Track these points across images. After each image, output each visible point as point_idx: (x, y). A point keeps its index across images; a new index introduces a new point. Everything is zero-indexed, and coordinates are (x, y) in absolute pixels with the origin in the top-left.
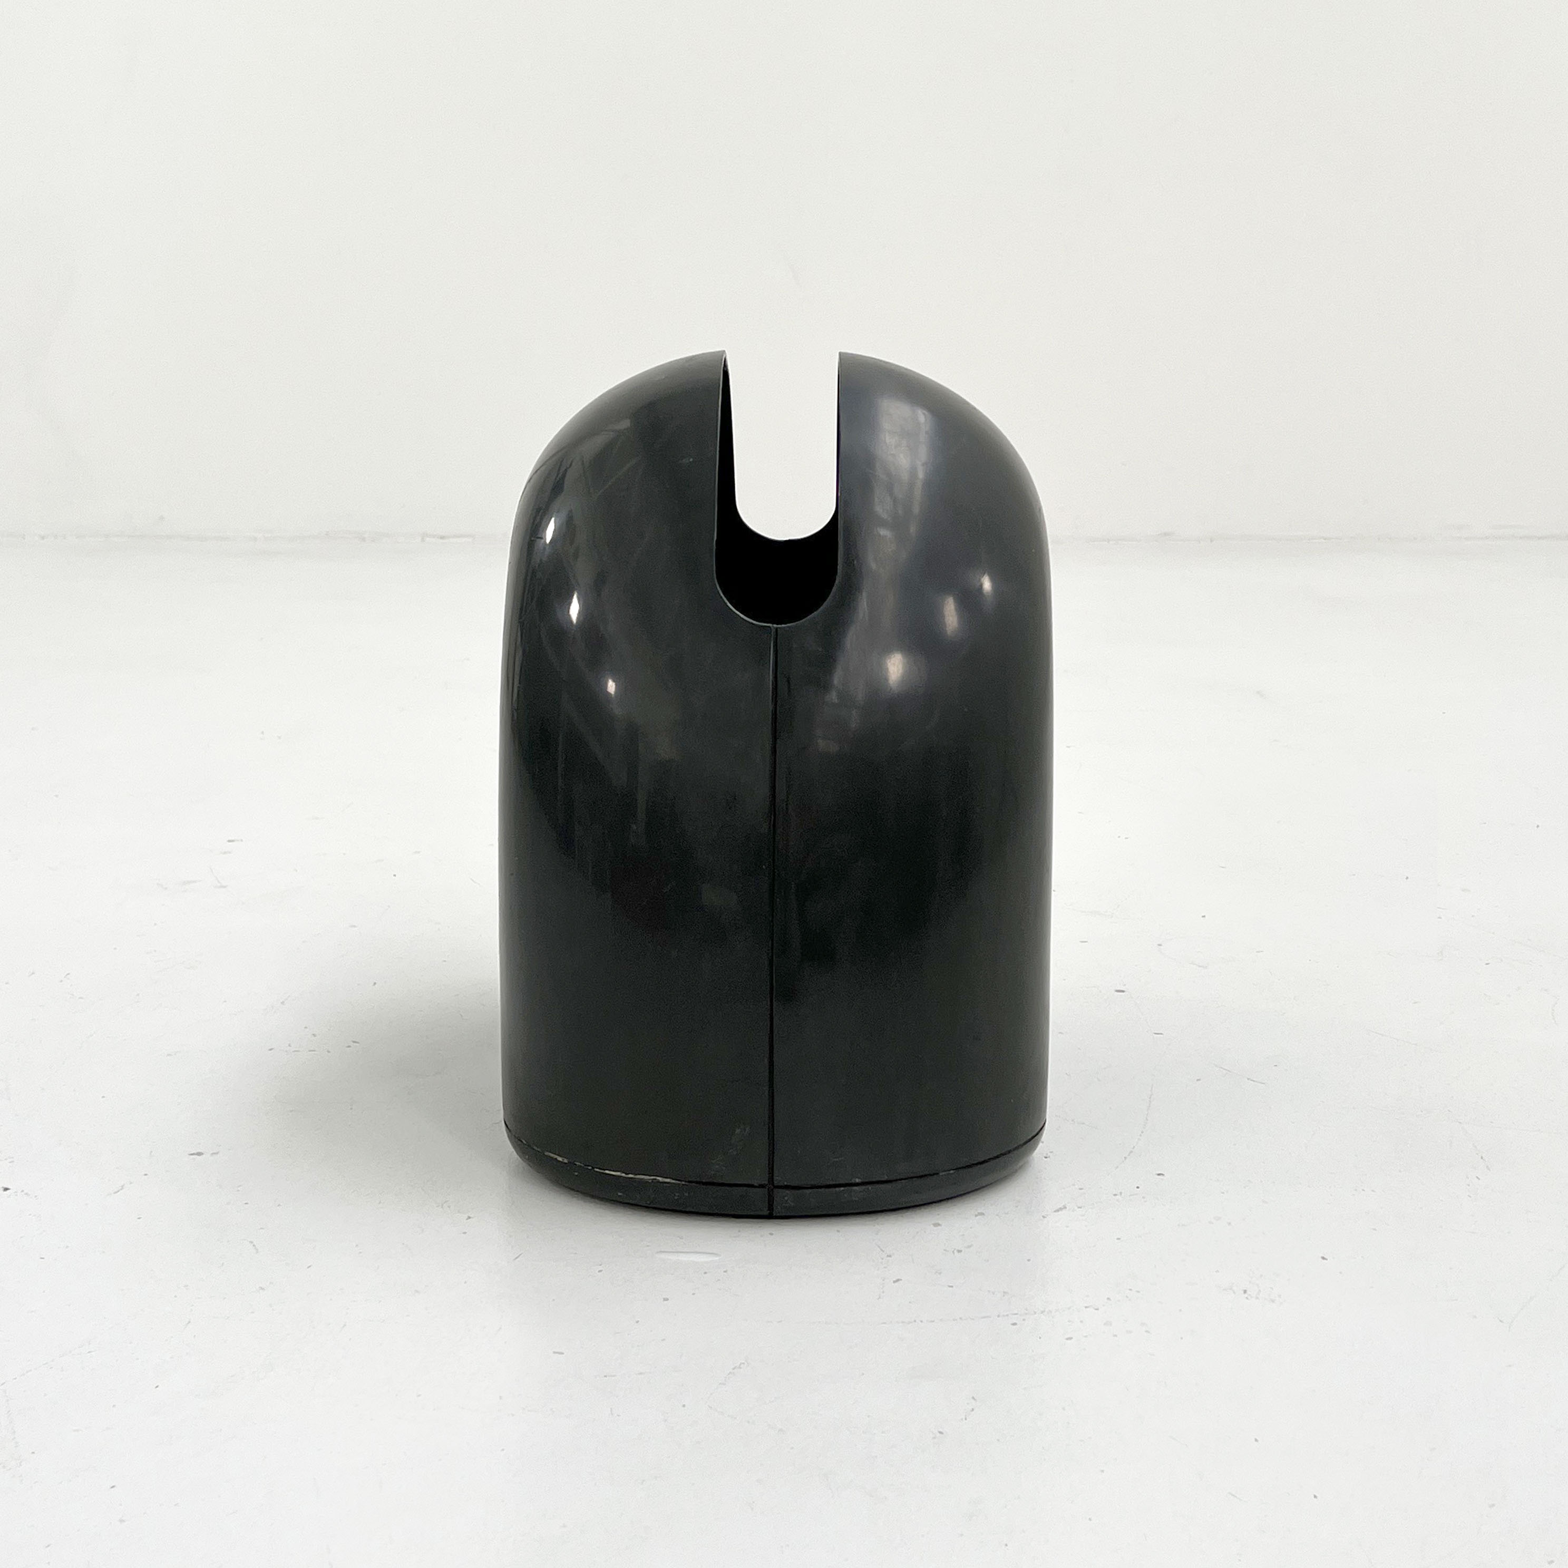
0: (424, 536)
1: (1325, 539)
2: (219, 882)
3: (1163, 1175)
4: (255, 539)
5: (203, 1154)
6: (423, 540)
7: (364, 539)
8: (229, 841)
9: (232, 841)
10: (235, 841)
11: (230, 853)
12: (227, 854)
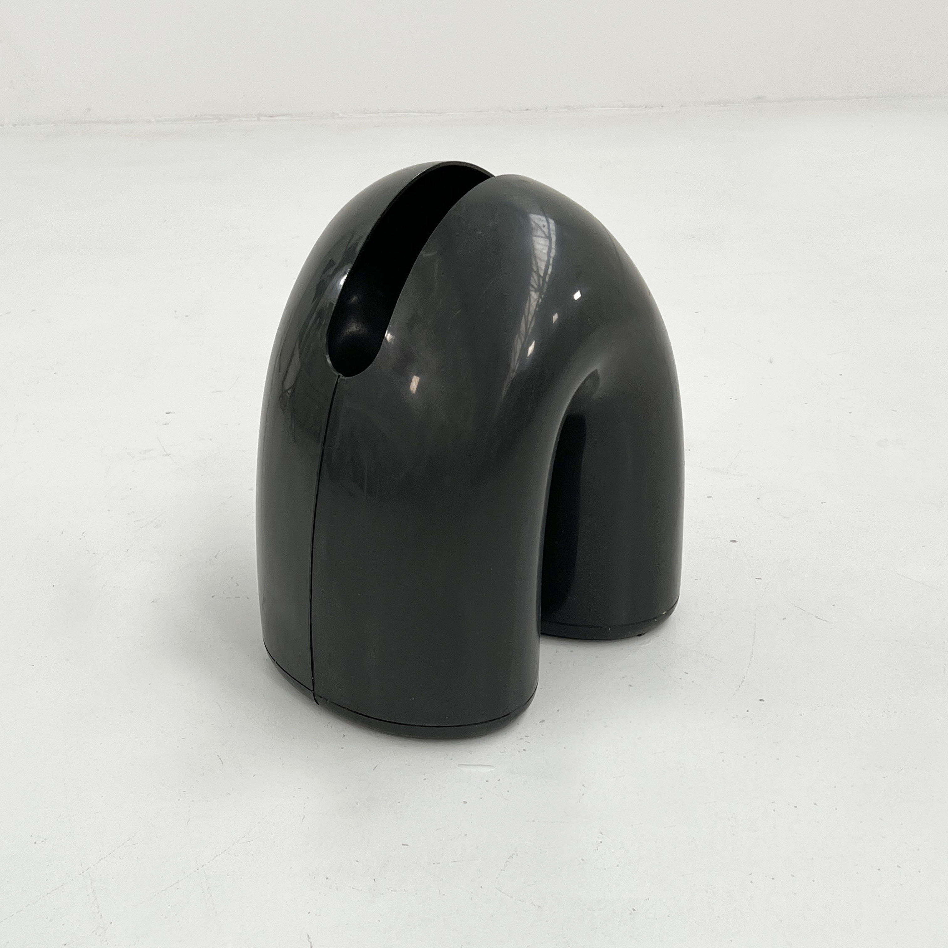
0: (259, 115)
2: (165, 450)
3: (763, 700)
7: (220, 120)
8: (167, 413)
9: (169, 413)
10: (170, 413)
11: (168, 424)
12: (167, 425)
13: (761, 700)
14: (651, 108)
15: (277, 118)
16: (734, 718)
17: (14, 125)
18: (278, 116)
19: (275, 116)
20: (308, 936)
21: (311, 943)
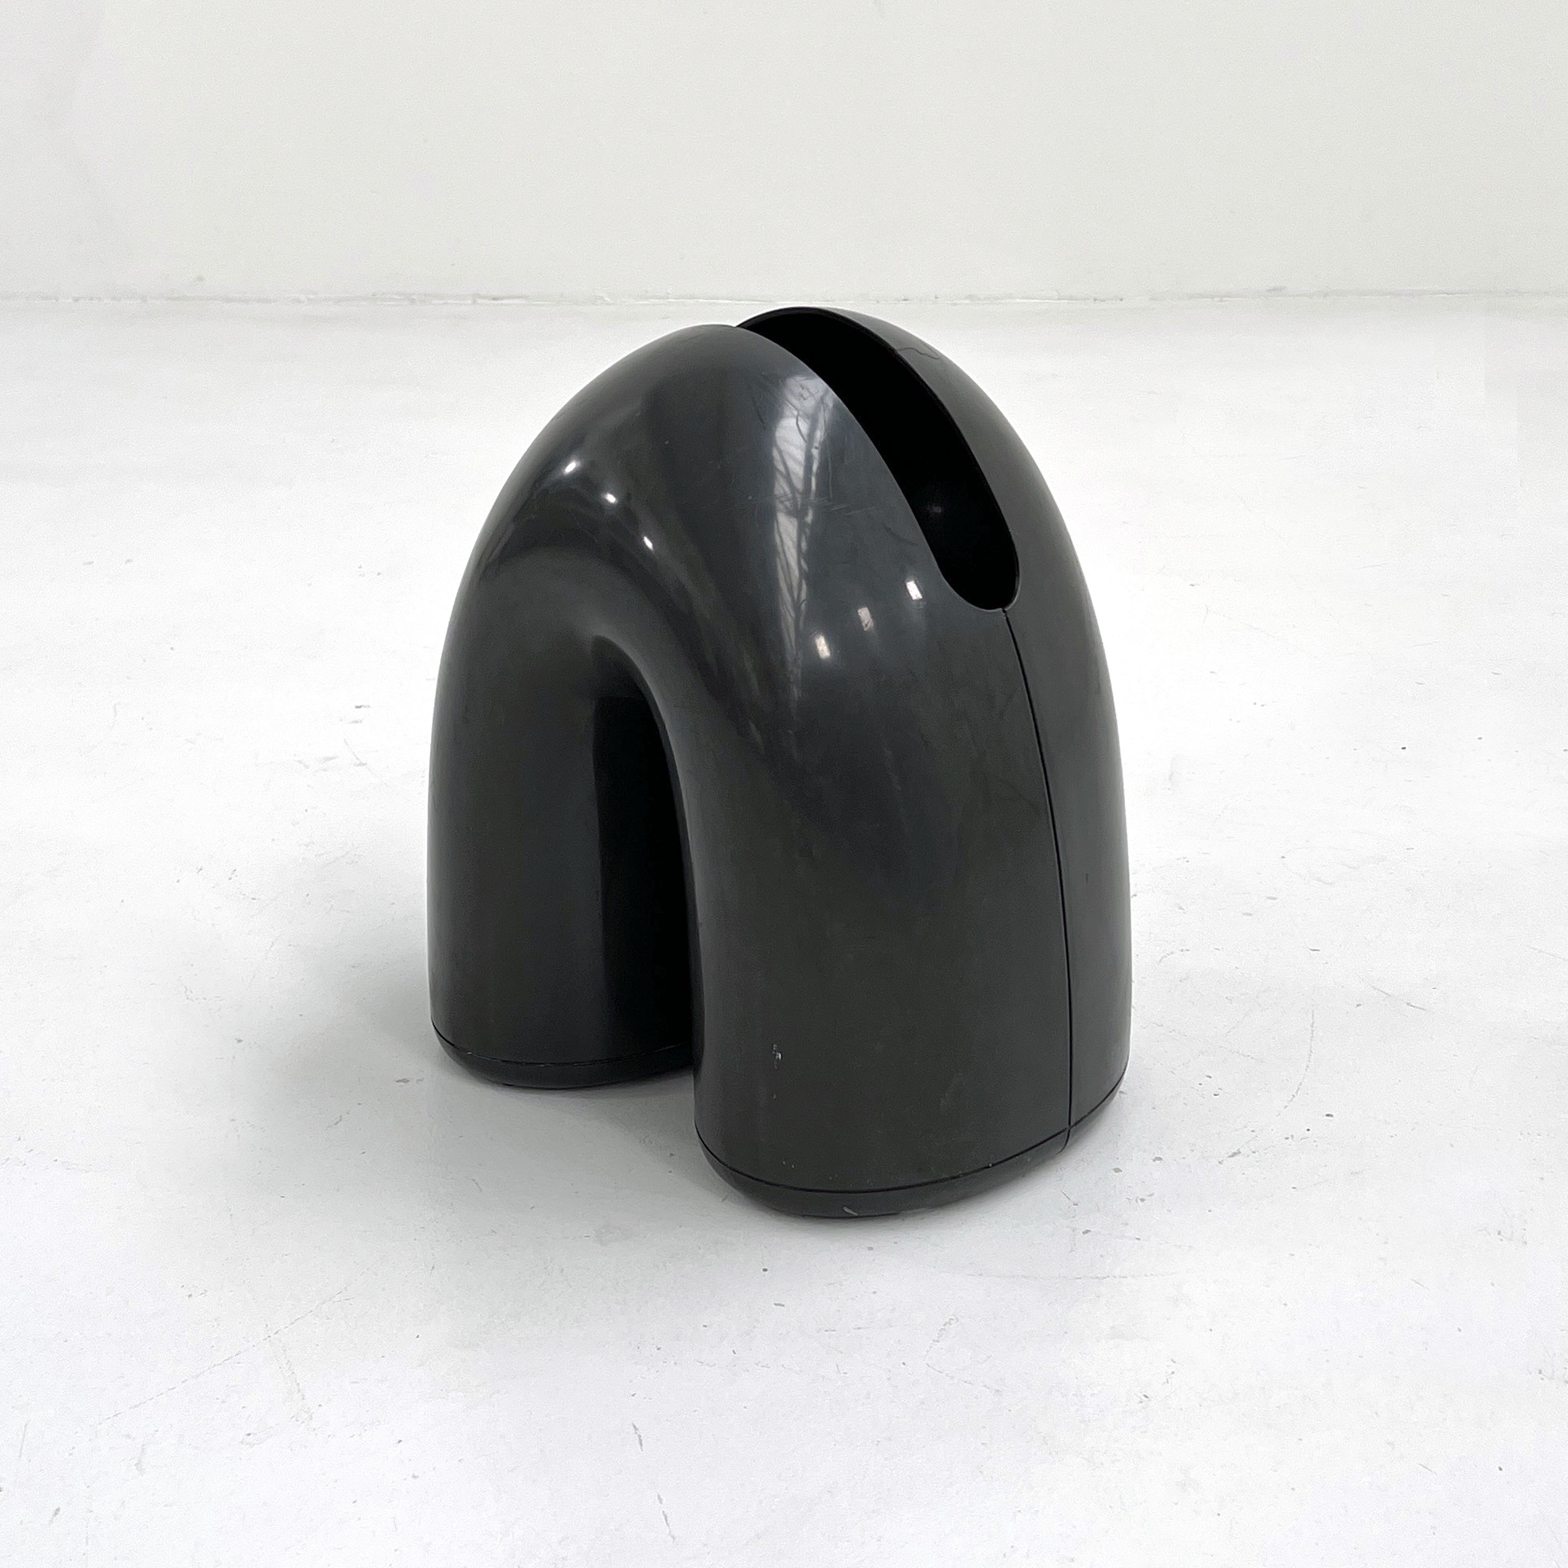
0: (476, 297)
1: (1448, 294)
2: (357, 758)
3: (1332, 1116)
4: (299, 301)
5: (408, 1081)
6: (474, 302)
7: (413, 301)
8: (357, 707)
9: (360, 707)
10: (362, 707)
11: (361, 722)
12: (359, 723)
13: (1328, 1115)
14: (1103, 301)
15: (504, 302)
16: (1287, 1138)
17: (76, 300)
18: (509, 298)
19: (502, 299)
20: (635, 1426)
21: (640, 1436)
